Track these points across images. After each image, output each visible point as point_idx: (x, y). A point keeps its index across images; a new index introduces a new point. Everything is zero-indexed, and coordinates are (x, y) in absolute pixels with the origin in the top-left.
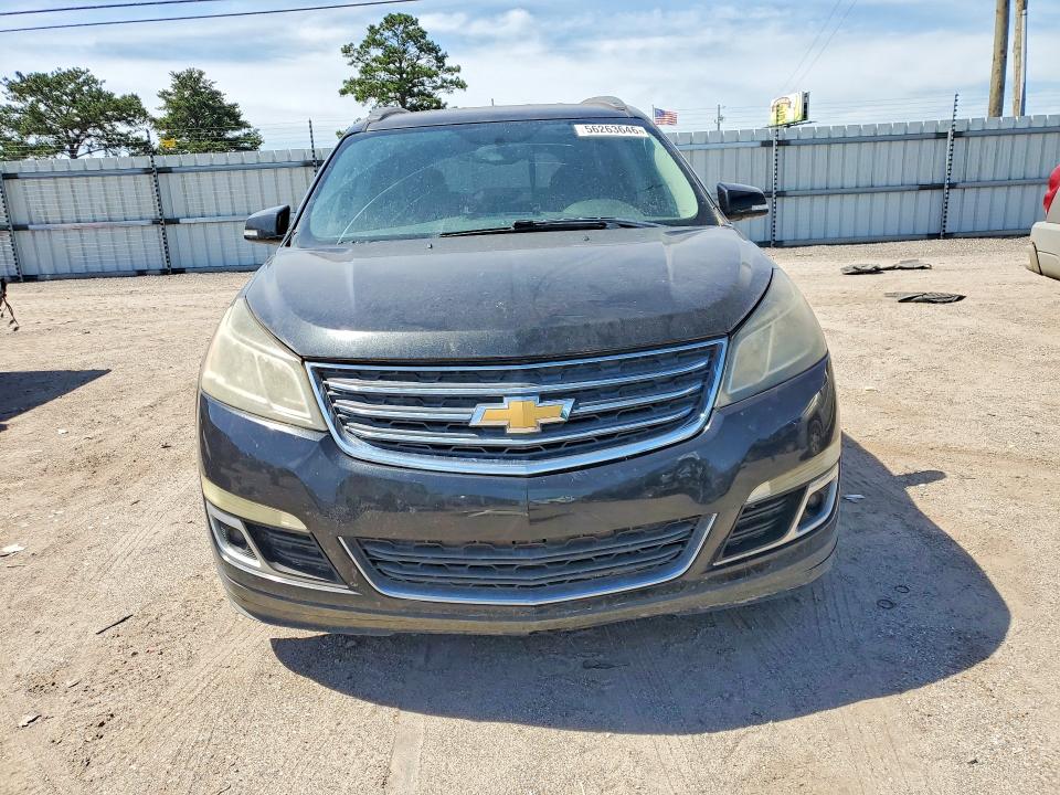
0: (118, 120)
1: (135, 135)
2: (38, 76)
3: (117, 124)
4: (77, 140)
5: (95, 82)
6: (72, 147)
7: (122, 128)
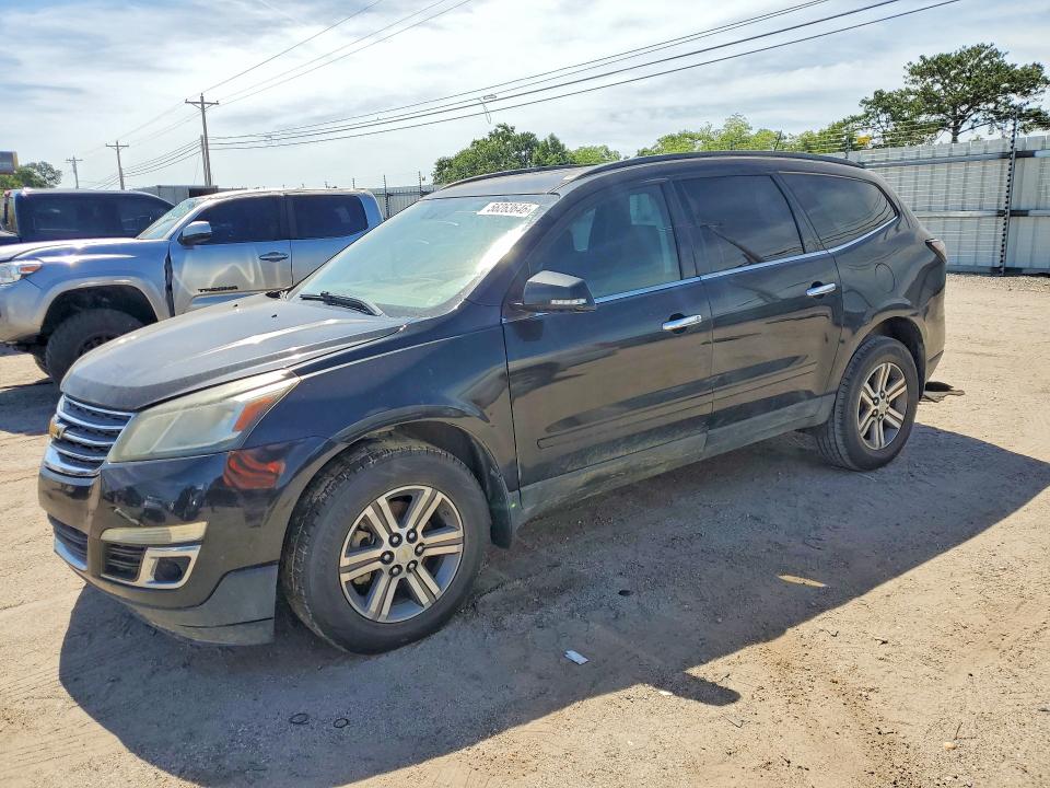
0: (1014, 92)
1: (1028, 107)
2: (940, 58)
3: (1012, 96)
4: (963, 118)
5: (997, 54)
6: (956, 123)
7: (1016, 100)
